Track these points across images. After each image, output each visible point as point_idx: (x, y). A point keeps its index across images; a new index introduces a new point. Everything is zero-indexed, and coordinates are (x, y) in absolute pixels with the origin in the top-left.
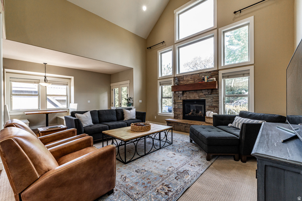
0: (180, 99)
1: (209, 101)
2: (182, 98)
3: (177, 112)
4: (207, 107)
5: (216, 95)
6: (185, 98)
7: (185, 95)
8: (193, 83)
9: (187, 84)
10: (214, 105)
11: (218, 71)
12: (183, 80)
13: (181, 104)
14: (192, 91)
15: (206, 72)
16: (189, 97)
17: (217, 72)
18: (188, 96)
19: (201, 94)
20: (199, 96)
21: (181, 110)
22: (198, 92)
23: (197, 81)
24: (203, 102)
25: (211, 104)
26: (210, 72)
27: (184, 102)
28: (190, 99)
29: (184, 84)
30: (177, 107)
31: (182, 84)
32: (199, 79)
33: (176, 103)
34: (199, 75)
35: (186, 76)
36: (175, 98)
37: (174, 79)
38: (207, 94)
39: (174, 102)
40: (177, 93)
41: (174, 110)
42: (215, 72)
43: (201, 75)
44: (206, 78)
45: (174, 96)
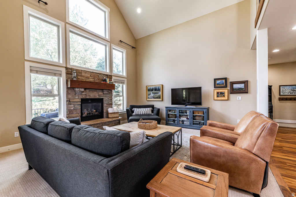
0: (77, 97)
1: (106, 100)
2: (81, 97)
3: (73, 115)
4: (105, 105)
5: (111, 95)
6: (84, 97)
7: (83, 93)
8: (93, 81)
9: (87, 81)
10: (110, 102)
12: (81, 76)
13: (80, 103)
14: (92, 90)
15: (104, 74)
16: (89, 96)
17: (111, 77)
18: (87, 95)
19: (101, 93)
20: (99, 95)
21: (79, 111)
22: (98, 91)
23: (97, 80)
24: (101, 100)
25: (108, 102)
26: (107, 75)
27: (83, 101)
28: (90, 98)
29: (83, 80)
30: (72, 108)
31: (80, 80)
32: (99, 79)
33: (71, 103)
34: (99, 75)
35: (86, 72)
36: (70, 96)
37: (69, 71)
38: (106, 94)
39: (69, 102)
40: (77, 90)
41: (67, 112)
42: (110, 77)
43: (100, 75)
44: (108, 80)
45: (68, 93)
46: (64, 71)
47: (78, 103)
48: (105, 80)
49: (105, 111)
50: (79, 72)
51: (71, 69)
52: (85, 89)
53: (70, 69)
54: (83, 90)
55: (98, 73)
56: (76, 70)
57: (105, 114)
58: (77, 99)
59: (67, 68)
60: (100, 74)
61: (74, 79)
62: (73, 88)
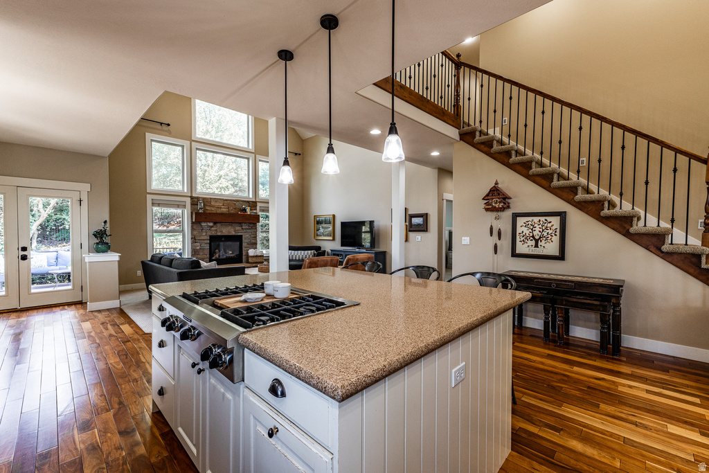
0: (204, 234)
1: (246, 237)
2: (209, 234)
3: (199, 256)
4: (244, 245)
5: (255, 230)
6: (213, 233)
7: (213, 229)
8: (227, 212)
9: (218, 212)
10: (253, 241)
11: (256, 202)
12: (210, 206)
13: (208, 242)
14: (225, 224)
15: (244, 201)
16: (221, 232)
18: (218, 230)
19: (237, 228)
20: (235, 231)
22: (233, 225)
23: (232, 210)
24: (238, 239)
25: (250, 241)
26: (248, 202)
27: (213, 239)
28: (223, 234)
29: (213, 212)
30: (198, 248)
31: (208, 212)
32: (235, 209)
33: (197, 241)
35: (216, 200)
36: (195, 233)
37: (195, 201)
38: (246, 229)
39: (194, 239)
40: (203, 224)
41: (192, 252)
42: (253, 205)
43: (237, 203)
44: (248, 210)
45: (193, 229)
46: (188, 200)
47: (206, 242)
48: (245, 210)
49: (244, 253)
50: (207, 201)
51: (198, 198)
52: (215, 223)
53: (195, 198)
54: (211, 224)
55: (234, 201)
56: (204, 199)
57: (244, 257)
58: (205, 236)
59: (192, 198)
60: (237, 201)
61: (200, 211)
62: (200, 223)
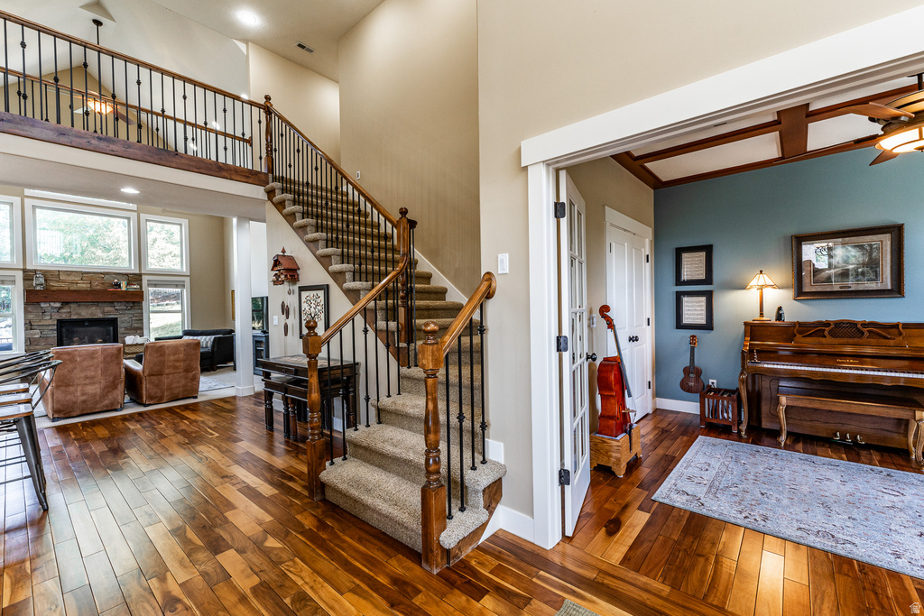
0: (48, 318)
1: (124, 320)
2: (57, 317)
4: (121, 330)
5: (139, 311)
6: (65, 317)
7: (63, 311)
8: (89, 289)
9: (72, 288)
10: (136, 325)
11: (140, 275)
12: (57, 281)
13: (55, 327)
14: (85, 304)
16: (79, 314)
17: (139, 277)
18: (73, 313)
19: (107, 309)
20: (103, 313)
21: (53, 342)
22: (100, 305)
23: (97, 286)
24: (114, 322)
25: (130, 325)
26: (127, 274)
27: (61, 323)
28: (81, 318)
29: (62, 288)
30: (37, 336)
31: (55, 288)
32: (103, 283)
34: (103, 276)
35: (69, 273)
36: (31, 317)
37: (28, 275)
38: (122, 310)
39: (29, 325)
40: (44, 305)
41: (27, 342)
42: (136, 278)
43: (106, 277)
44: (124, 285)
45: (26, 311)
46: (19, 276)
47: (50, 328)
48: (118, 285)
50: (47, 275)
53: (30, 271)
54: (58, 305)
55: (101, 273)
56: (44, 272)
58: (50, 321)
59: (25, 271)
60: (107, 273)
61: (38, 288)
62: (39, 303)
